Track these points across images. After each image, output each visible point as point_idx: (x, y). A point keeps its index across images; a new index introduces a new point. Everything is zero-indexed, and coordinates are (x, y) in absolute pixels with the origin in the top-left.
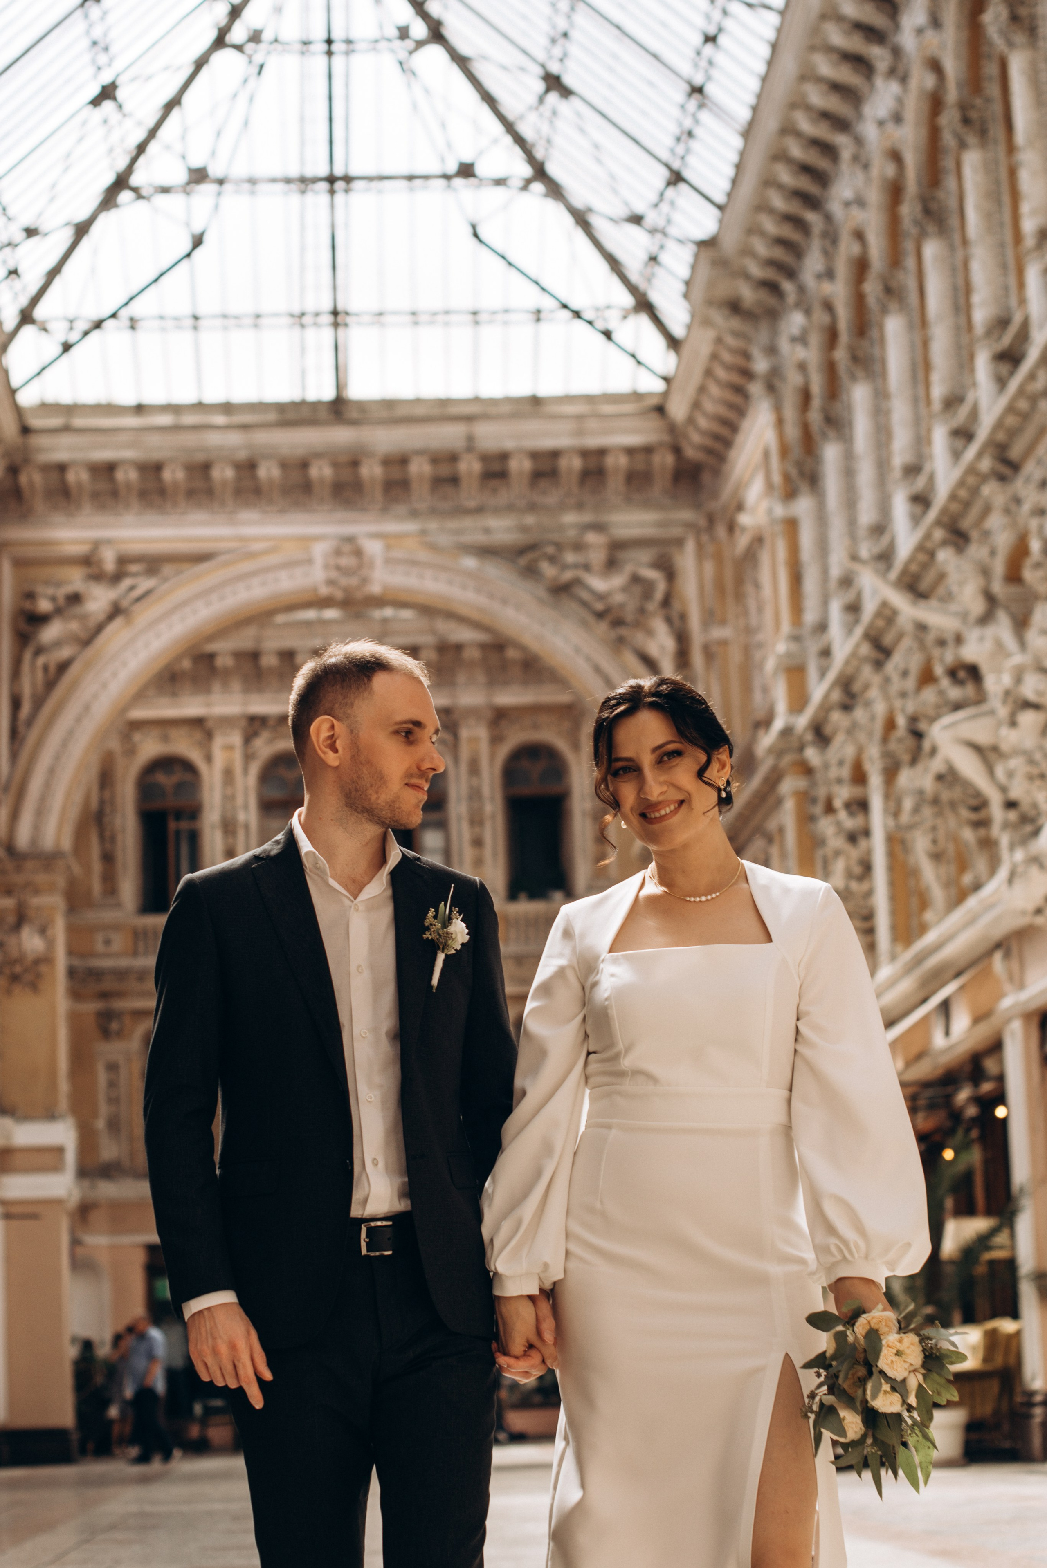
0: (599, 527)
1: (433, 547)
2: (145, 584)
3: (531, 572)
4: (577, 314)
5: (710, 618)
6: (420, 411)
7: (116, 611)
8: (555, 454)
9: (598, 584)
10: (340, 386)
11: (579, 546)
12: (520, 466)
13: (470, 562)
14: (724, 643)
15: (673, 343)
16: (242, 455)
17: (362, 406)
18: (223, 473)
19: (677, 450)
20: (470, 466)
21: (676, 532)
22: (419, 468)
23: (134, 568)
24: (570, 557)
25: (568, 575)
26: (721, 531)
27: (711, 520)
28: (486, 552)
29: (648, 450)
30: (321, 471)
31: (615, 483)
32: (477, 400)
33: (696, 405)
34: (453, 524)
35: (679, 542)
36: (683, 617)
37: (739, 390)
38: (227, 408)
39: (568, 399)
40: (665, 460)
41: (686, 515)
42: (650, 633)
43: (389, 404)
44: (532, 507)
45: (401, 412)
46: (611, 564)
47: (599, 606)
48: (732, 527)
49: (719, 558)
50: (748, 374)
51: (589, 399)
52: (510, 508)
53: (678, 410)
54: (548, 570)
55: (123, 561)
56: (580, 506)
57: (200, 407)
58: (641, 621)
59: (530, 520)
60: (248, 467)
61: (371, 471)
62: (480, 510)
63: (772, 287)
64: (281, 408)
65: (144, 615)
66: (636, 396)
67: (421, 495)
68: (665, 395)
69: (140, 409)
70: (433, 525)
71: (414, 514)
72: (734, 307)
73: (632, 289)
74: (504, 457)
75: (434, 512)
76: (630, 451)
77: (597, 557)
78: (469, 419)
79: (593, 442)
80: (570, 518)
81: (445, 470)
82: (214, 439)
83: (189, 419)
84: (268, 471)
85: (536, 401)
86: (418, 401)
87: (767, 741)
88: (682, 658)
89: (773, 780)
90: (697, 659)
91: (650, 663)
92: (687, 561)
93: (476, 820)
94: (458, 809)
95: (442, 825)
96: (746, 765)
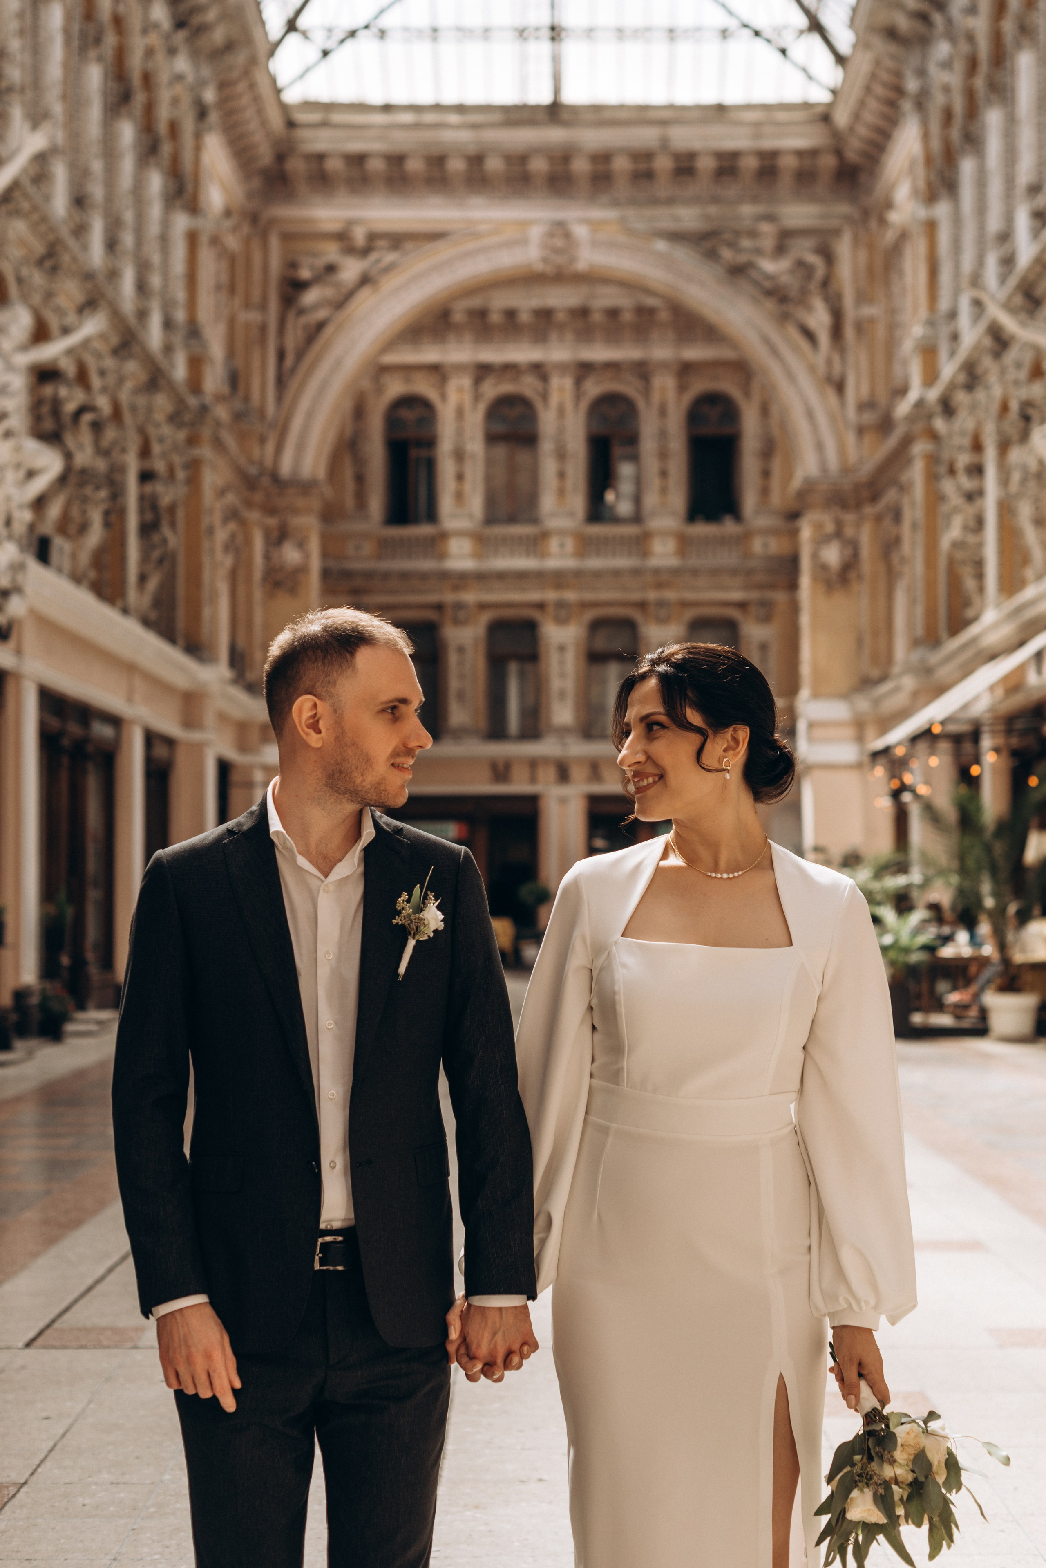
0: (770, 218)
1: (631, 232)
2: (390, 257)
3: (712, 255)
4: (757, 33)
5: (862, 298)
6: (624, 115)
7: (365, 280)
8: (735, 155)
9: (769, 266)
10: (557, 91)
11: (753, 234)
12: (706, 164)
13: (661, 246)
14: (872, 320)
15: (840, 59)
16: (472, 150)
17: (574, 110)
18: (456, 165)
19: (838, 152)
20: (663, 164)
21: (834, 223)
22: (621, 164)
23: (382, 243)
24: (746, 243)
25: (742, 258)
26: (873, 224)
27: (866, 214)
28: (676, 237)
29: (813, 153)
30: (539, 165)
31: (786, 181)
32: (671, 107)
33: (856, 116)
34: (648, 212)
35: (836, 232)
36: (839, 296)
37: (892, 104)
38: (460, 109)
39: (749, 107)
40: (828, 162)
41: (844, 208)
42: (809, 309)
43: (597, 109)
44: (715, 200)
45: (607, 115)
46: (780, 250)
47: (768, 284)
48: (883, 221)
49: (871, 247)
50: (899, 90)
51: (766, 108)
52: (696, 200)
53: (842, 118)
54: (727, 254)
55: (373, 237)
56: (755, 199)
57: (438, 108)
58: (803, 300)
59: (713, 210)
60: (476, 160)
61: (581, 166)
62: (670, 201)
63: (923, 17)
64: (506, 110)
65: (388, 284)
66: (806, 106)
67: (622, 188)
68: (830, 105)
69: (387, 108)
70: (630, 213)
71: (616, 203)
72: (891, 34)
73: (807, 11)
74: (691, 156)
75: (633, 202)
76: (800, 154)
77: (768, 243)
78: (664, 123)
79: (768, 144)
80: (747, 210)
81: (642, 166)
82: (449, 136)
83: (429, 118)
84: (494, 165)
85: (721, 109)
86: (621, 107)
87: (903, 408)
88: (837, 331)
89: (907, 442)
90: (849, 332)
91: (809, 335)
92: (844, 248)
93: (663, 455)
94: (648, 445)
95: (635, 458)
96: (885, 425)
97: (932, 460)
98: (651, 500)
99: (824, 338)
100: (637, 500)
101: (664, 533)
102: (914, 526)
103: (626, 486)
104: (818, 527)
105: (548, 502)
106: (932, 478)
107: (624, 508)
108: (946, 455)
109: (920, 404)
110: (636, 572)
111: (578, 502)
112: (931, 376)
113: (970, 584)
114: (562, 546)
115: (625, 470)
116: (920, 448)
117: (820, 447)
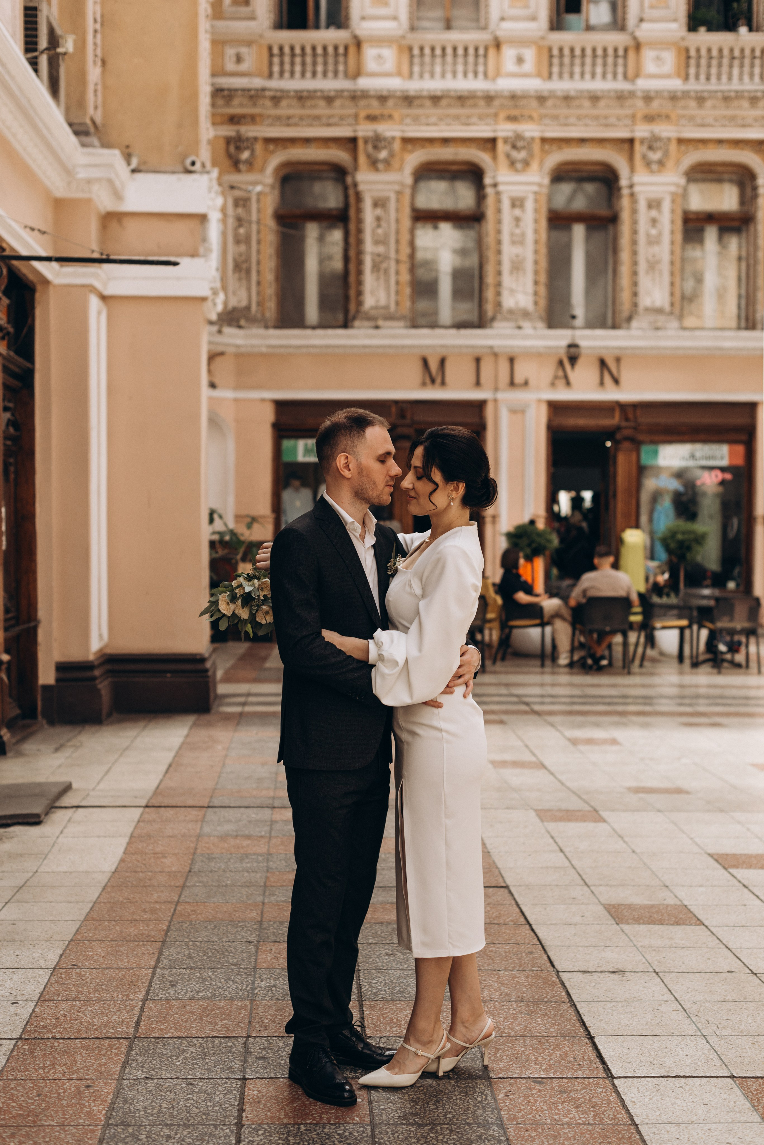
101: (659, 44)
114: (520, 60)
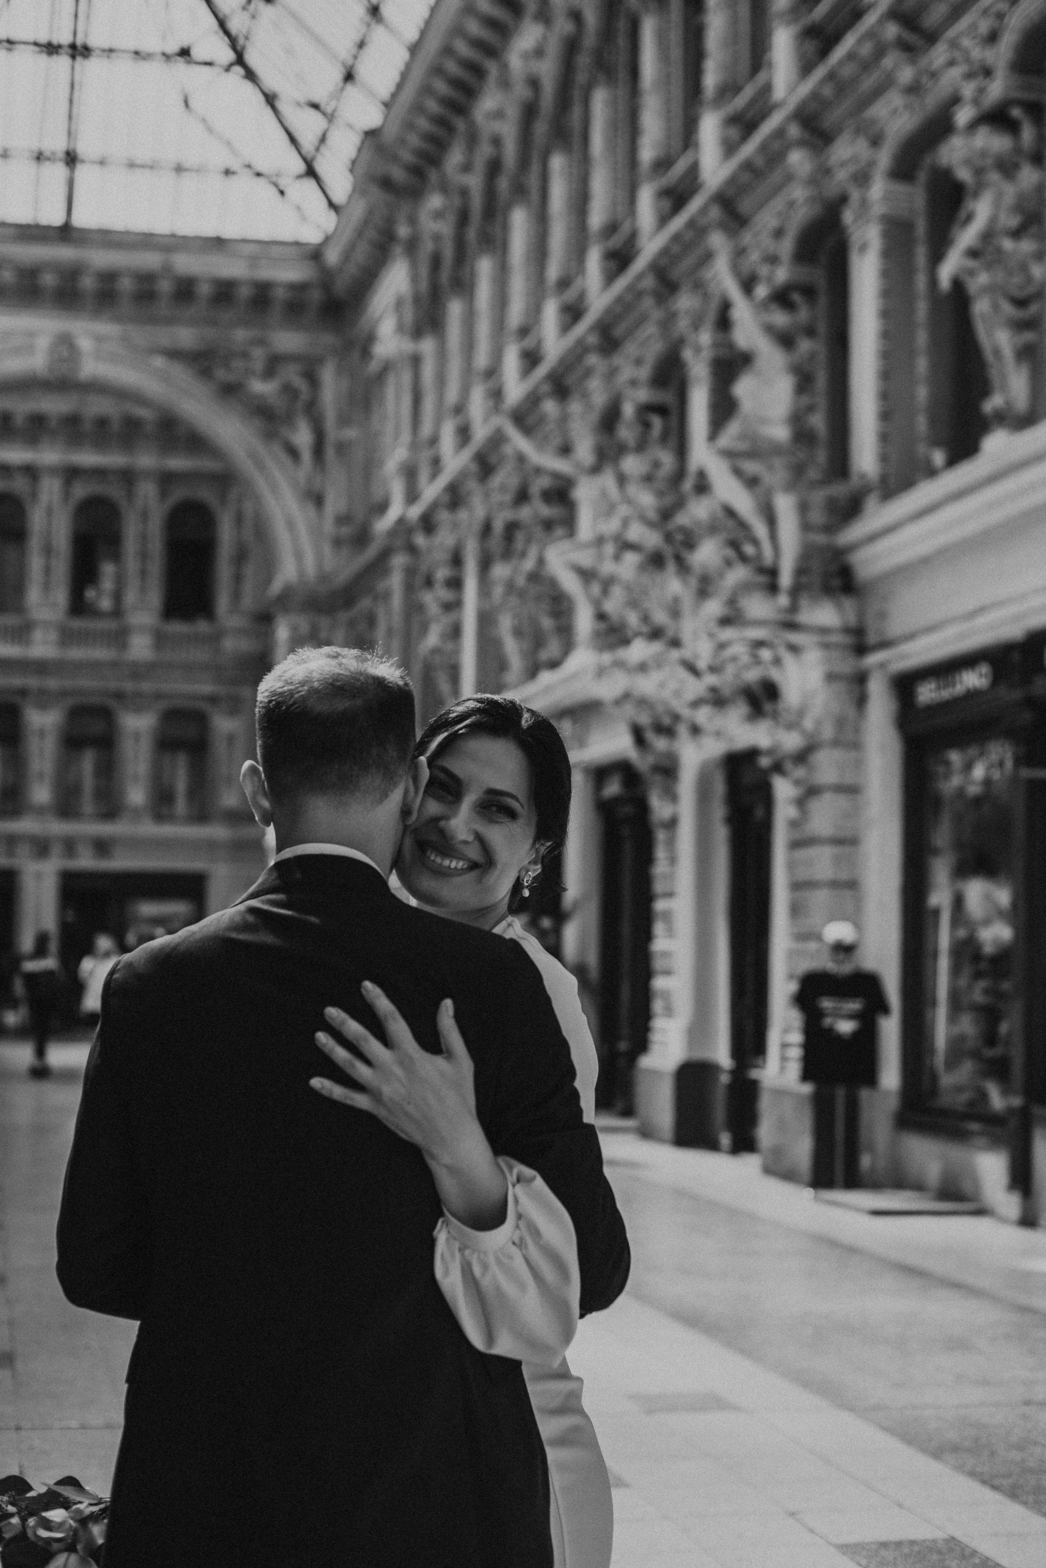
0: (261, 343)
1: (131, 347)
3: (205, 373)
4: (258, 174)
8: (231, 283)
9: (260, 387)
10: (69, 215)
11: (245, 355)
12: (204, 290)
13: (159, 362)
14: (351, 442)
15: (334, 208)
17: (84, 232)
19: (327, 288)
20: (164, 286)
21: (319, 351)
22: (125, 285)
24: (238, 364)
25: (233, 378)
26: (357, 355)
27: (349, 345)
28: (173, 354)
29: (303, 287)
30: (48, 280)
31: (277, 310)
32: (173, 236)
33: (347, 256)
34: (149, 330)
35: (321, 360)
36: (322, 419)
37: (382, 247)
39: (245, 241)
40: (317, 296)
41: (328, 339)
42: (294, 428)
43: (105, 233)
44: (212, 323)
46: (269, 372)
47: (256, 404)
48: (366, 353)
49: (354, 376)
50: (390, 235)
51: (262, 243)
52: (194, 322)
53: (332, 257)
54: (220, 373)
56: (248, 325)
58: (288, 419)
59: (208, 331)
61: (88, 283)
62: (169, 321)
63: (418, 171)
66: (297, 244)
67: (125, 306)
68: (322, 246)
70: (132, 329)
71: (119, 320)
72: (386, 184)
73: (304, 158)
74: (191, 281)
75: (135, 319)
76: (291, 286)
77: (258, 365)
78: (166, 250)
79: (263, 275)
80: (241, 334)
81: (145, 287)
85: (219, 241)
86: (127, 233)
87: (384, 524)
88: (318, 450)
89: (385, 555)
90: (330, 453)
91: (293, 453)
92: (328, 375)
93: (144, 556)
94: (130, 545)
95: (116, 556)
96: (362, 538)
97: (410, 572)
98: (131, 597)
99: (306, 455)
100: (118, 596)
101: (141, 629)
102: (390, 632)
103: (107, 584)
104: (294, 629)
105: (33, 595)
106: (409, 588)
107: (106, 604)
108: (424, 568)
109: (401, 521)
110: (115, 664)
111: (61, 596)
112: (412, 496)
113: (444, 687)
114: (45, 636)
115: (108, 569)
116: (399, 561)
117: (299, 555)
